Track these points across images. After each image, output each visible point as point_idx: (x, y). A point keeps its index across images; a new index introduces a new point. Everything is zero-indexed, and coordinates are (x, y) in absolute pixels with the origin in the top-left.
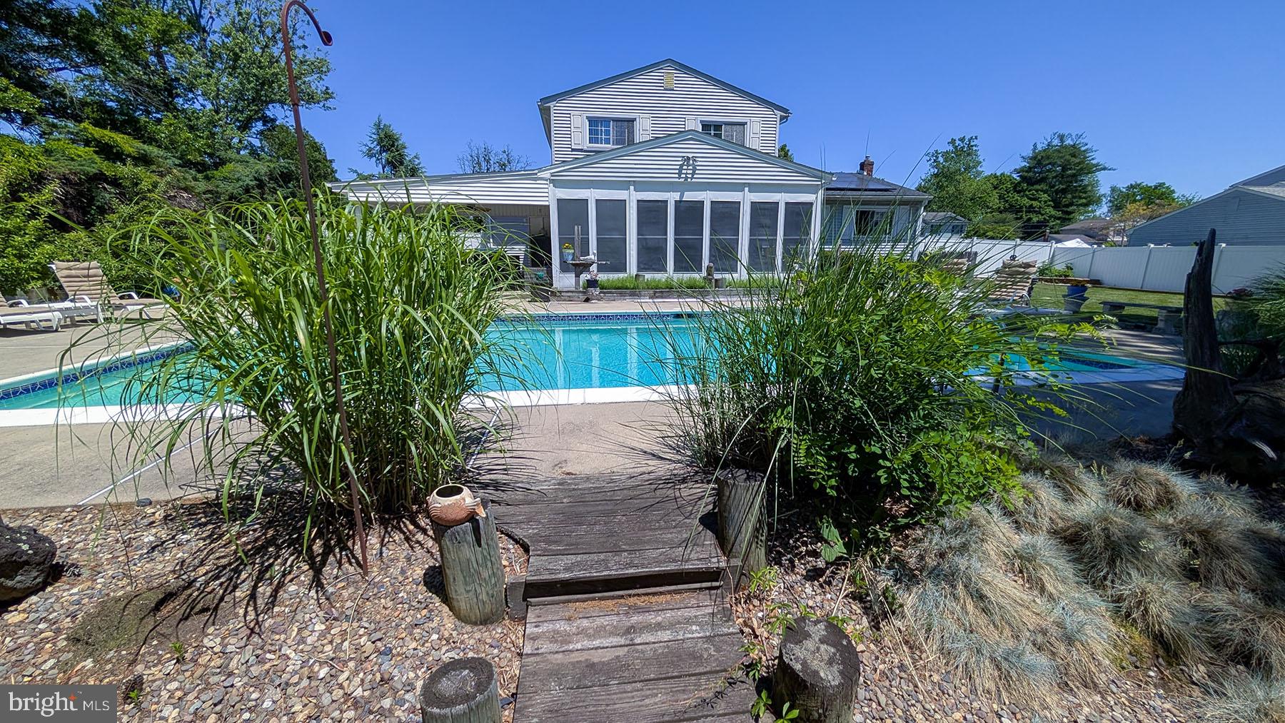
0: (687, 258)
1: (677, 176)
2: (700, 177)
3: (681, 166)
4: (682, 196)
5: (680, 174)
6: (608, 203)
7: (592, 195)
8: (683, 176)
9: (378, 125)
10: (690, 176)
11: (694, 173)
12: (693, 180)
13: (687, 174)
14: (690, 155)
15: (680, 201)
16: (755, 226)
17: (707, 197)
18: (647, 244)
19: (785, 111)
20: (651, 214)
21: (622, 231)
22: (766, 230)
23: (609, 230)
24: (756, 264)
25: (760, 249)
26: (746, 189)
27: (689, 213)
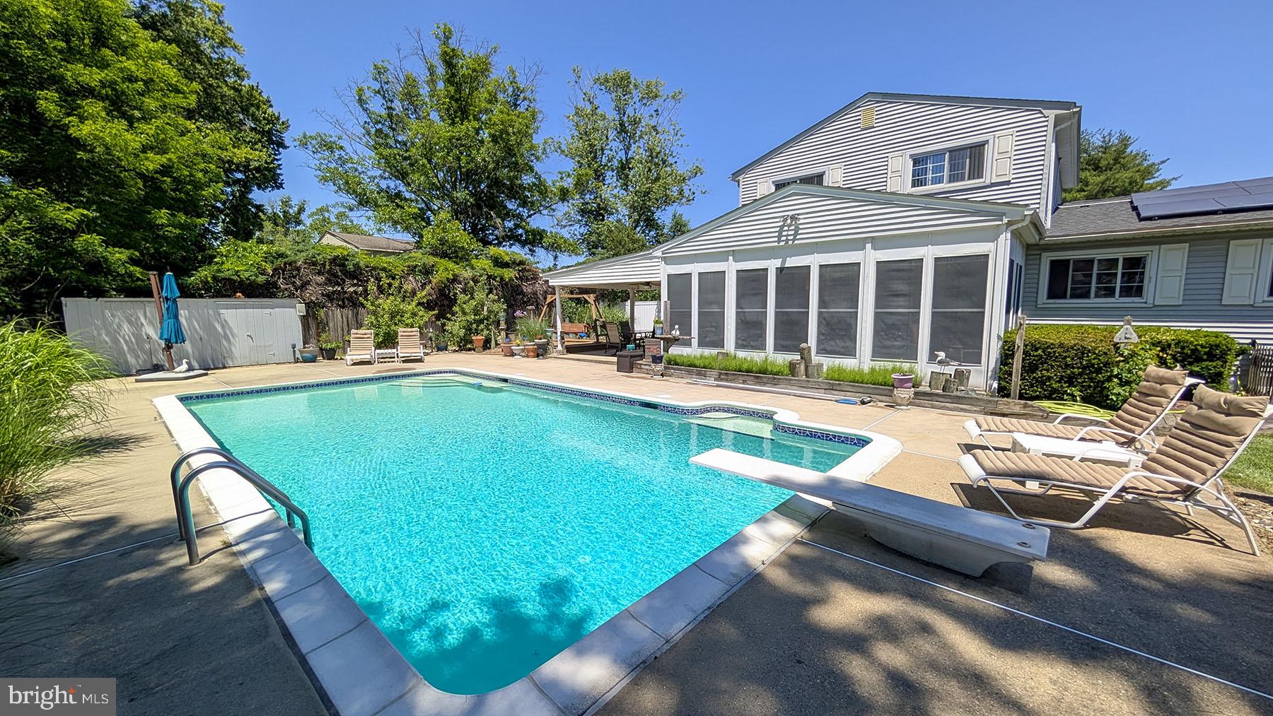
0: (791, 333)
1: (776, 239)
2: (804, 237)
3: (782, 227)
4: (784, 262)
5: (780, 236)
6: (709, 275)
7: (695, 269)
8: (784, 238)
10: (792, 238)
11: (796, 234)
12: (796, 242)
13: (788, 235)
14: (793, 213)
15: (782, 269)
16: (885, 292)
17: (812, 262)
18: (746, 317)
20: (751, 284)
21: (722, 304)
22: (901, 299)
23: (710, 303)
24: (885, 347)
25: (894, 327)
26: (869, 246)
27: (793, 281)
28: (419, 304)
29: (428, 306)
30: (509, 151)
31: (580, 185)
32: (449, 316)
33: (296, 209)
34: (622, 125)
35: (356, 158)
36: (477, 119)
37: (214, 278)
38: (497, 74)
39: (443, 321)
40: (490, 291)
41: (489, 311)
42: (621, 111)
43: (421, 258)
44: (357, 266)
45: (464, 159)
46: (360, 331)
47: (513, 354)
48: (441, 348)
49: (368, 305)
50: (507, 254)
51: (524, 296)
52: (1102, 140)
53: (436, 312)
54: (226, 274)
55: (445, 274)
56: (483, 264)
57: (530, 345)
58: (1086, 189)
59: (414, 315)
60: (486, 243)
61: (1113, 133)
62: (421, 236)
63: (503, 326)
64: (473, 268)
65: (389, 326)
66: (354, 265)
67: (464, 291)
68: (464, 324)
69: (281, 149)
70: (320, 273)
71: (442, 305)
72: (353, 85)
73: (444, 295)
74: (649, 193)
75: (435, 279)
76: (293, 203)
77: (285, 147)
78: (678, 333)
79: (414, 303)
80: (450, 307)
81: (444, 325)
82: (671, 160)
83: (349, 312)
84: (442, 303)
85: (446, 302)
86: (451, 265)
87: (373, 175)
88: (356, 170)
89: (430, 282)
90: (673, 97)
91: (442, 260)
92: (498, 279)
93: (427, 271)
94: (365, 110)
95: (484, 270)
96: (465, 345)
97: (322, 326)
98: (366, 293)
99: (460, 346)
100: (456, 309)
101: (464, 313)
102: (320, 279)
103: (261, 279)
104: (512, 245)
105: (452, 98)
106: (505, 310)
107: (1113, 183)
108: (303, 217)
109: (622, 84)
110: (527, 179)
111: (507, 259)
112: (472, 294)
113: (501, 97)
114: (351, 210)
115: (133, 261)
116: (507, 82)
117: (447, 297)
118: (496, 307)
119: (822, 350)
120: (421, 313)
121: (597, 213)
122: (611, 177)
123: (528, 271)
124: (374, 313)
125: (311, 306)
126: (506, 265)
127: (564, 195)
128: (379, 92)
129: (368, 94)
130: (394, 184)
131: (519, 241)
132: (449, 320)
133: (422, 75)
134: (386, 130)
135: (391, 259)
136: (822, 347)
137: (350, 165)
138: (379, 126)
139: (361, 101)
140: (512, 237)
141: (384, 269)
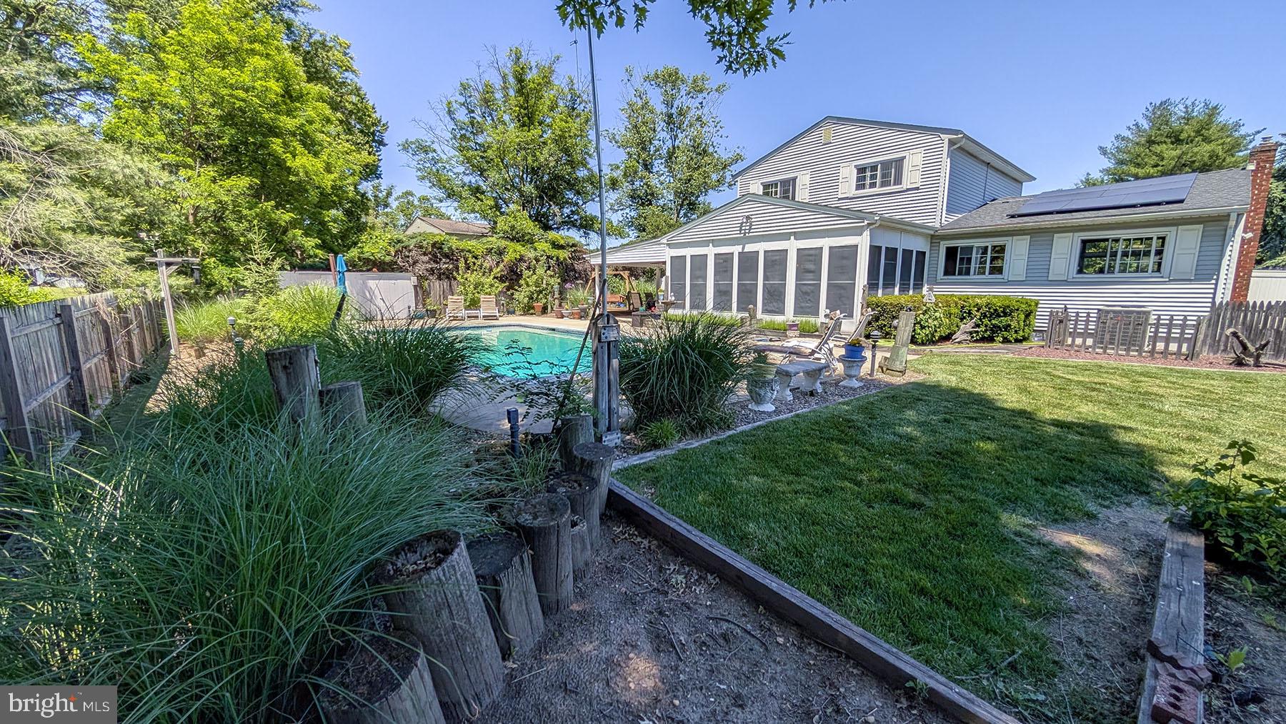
0: (747, 299)
1: (739, 232)
2: (756, 231)
3: (743, 223)
4: (743, 248)
5: (741, 230)
7: (688, 252)
8: (743, 232)
10: (747, 231)
11: (750, 229)
12: (750, 234)
13: (745, 229)
14: (750, 214)
15: (742, 253)
16: (801, 272)
17: (761, 247)
18: (720, 287)
20: (723, 263)
21: (705, 278)
22: (811, 274)
23: (698, 278)
24: (802, 307)
25: (806, 293)
26: (792, 238)
27: (748, 261)
28: (495, 278)
29: (501, 279)
30: (566, 151)
31: (630, 174)
32: (516, 288)
33: (384, 193)
34: (670, 116)
35: (444, 157)
36: (540, 123)
37: (359, 258)
38: (559, 81)
39: (511, 291)
40: (549, 268)
41: (547, 284)
42: (669, 104)
43: (495, 241)
44: (450, 248)
45: (530, 159)
46: (454, 297)
47: (562, 317)
48: (511, 312)
49: (459, 278)
50: (562, 238)
51: (576, 272)
52: (1184, 110)
53: (507, 284)
54: (366, 255)
55: (513, 255)
56: (543, 246)
57: (576, 310)
58: (1161, 163)
59: (492, 286)
60: (547, 228)
61: (1197, 103)
62: (495, 223)
63: (557, 295)
64: (535, 250)
65: (474, 294)
66: (448, 248)
67: (528, 268)
68: (528, 293)
69: (381, 147)
70: (425, 254)
71: (512, 279)
72: (444, 100)
73: (512, 271)
74: (689, 180)
75: (507, 258)
76: (382, 188)
77: (385, 145)
78: (673, 298)
79: (492, 277)
80: (517, 280)
81: (512, 294)
82: (711, 150)
83: (445, 283)
84: (512, 277)
85: (514, 277)
86: (519, 247)
87: (460, 174)
88: (445, 168)
89: (503, 261)
90: (716, 90)
91: (512, 244)
92: (555, 259)
93: (501, 253)
94: (453, 119)
95: (544, 251)
96: (528, 310)
97: (426, 294)
98: (457, 268)
99: (524, 311)
100: (522, 282)
101: (528, 285)
102: (426, 258)
103: (388, 259)
104: (569, 228)
105: (521, 107)
106: (559, 284)
107: (1191, 157)
108: (390, 200)
109: (672, 79)
110: (582, 173)
111: (562, 242)
112: (534, 271)
113: (561, 104)
114: (441, 201)
115: (317, 247)
116: (566, 90)
117: (516, 273)
118: (552, 281)
119: (765, 311)
120: (496, 285)
121: (644, 199)
122: (659, 166)
123: (580, 252)
124: (464, 285)
125: (420, 278)
126: (562, 247)
127: (614, 184)
128: (463, 105)
129: (455, 106)
130: (474, 179)
131: (574, 226)
132: (516, 290)
133: (498, 83)
134: (468, 134)
135: (473, 242)
136: (765, 308)
137: (440, 165)
138: (464, 132)
139: (450, 112)
140: (569, 223)
141: (469, 251)
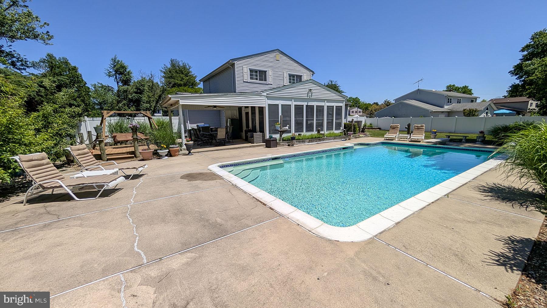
1: (307, 96)
2: (314, 97)
3: (308, 92)
4: (308, 103)
5: (308, 95)
6: (284, 105)
9: (114, 60)
10: (310, 96)
11: (312, 95)
12: (312, 98)
14: (311, 88)
15: (307, 105)
16: (328, 114)
17: (315, 104)
18: (297, 121)
19: (313, 72)
21: (290, 117)
22: (331, 115)
23: (286, 117)
25: (329, 122)
26: (326, 101)
